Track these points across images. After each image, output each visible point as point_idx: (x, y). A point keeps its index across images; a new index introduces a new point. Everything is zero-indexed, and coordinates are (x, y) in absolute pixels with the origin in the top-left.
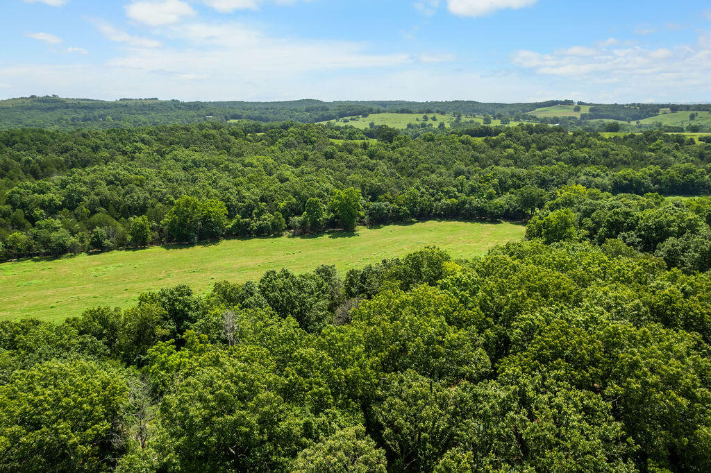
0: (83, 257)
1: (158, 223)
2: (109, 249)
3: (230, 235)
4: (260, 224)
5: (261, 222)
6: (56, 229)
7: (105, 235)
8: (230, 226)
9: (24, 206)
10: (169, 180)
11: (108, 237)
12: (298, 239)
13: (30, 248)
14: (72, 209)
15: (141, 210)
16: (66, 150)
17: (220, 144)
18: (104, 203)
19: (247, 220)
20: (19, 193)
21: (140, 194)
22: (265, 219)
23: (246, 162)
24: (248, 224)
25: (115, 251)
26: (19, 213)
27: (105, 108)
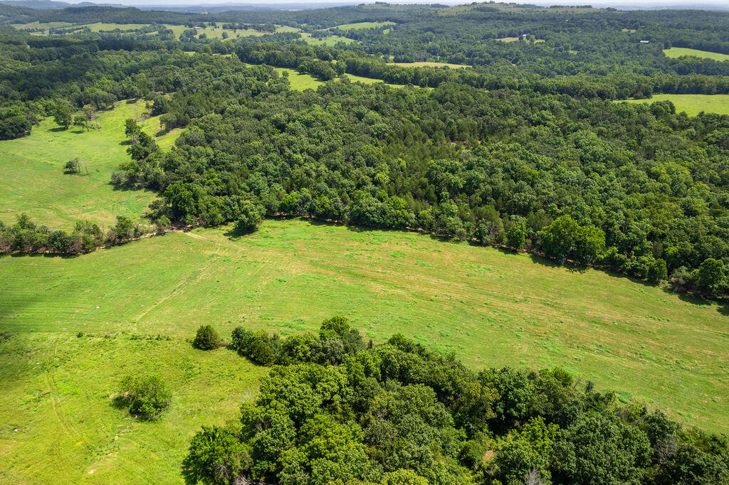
0: (464, 247)
1: (535, 231)
2: (486, 245)
3: (599, 265)
4: (636, 266)
5: (638, 264)
6: (452, 214)
7: (487, 231)
8: (602, 257)
9: (436, 182)
10: (561, 180)
11: (489, 234)
12: (675, 298)
13: (431, 225)
14: (469, 194)
15: (524, 211)
16: (482, 114)
17: (633, 127)
18: (496, 194)
19: (623, 257)
20: (436, 169)
21: (528, 194)
22: (644, 262)
23: (654, 169)
24: (622, 262)
25: (490, 247)
26: (432, 188)
27: (533, 20)
